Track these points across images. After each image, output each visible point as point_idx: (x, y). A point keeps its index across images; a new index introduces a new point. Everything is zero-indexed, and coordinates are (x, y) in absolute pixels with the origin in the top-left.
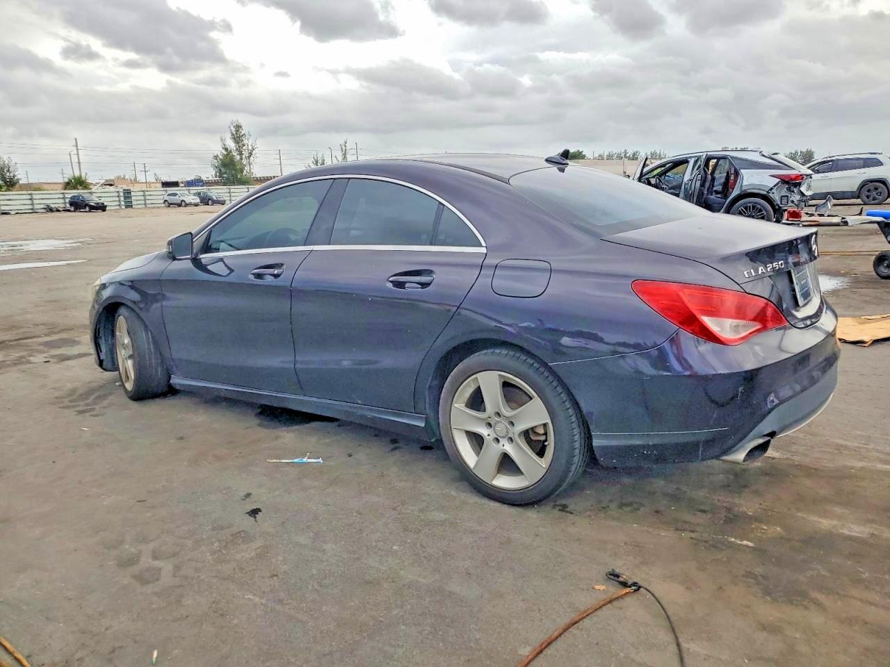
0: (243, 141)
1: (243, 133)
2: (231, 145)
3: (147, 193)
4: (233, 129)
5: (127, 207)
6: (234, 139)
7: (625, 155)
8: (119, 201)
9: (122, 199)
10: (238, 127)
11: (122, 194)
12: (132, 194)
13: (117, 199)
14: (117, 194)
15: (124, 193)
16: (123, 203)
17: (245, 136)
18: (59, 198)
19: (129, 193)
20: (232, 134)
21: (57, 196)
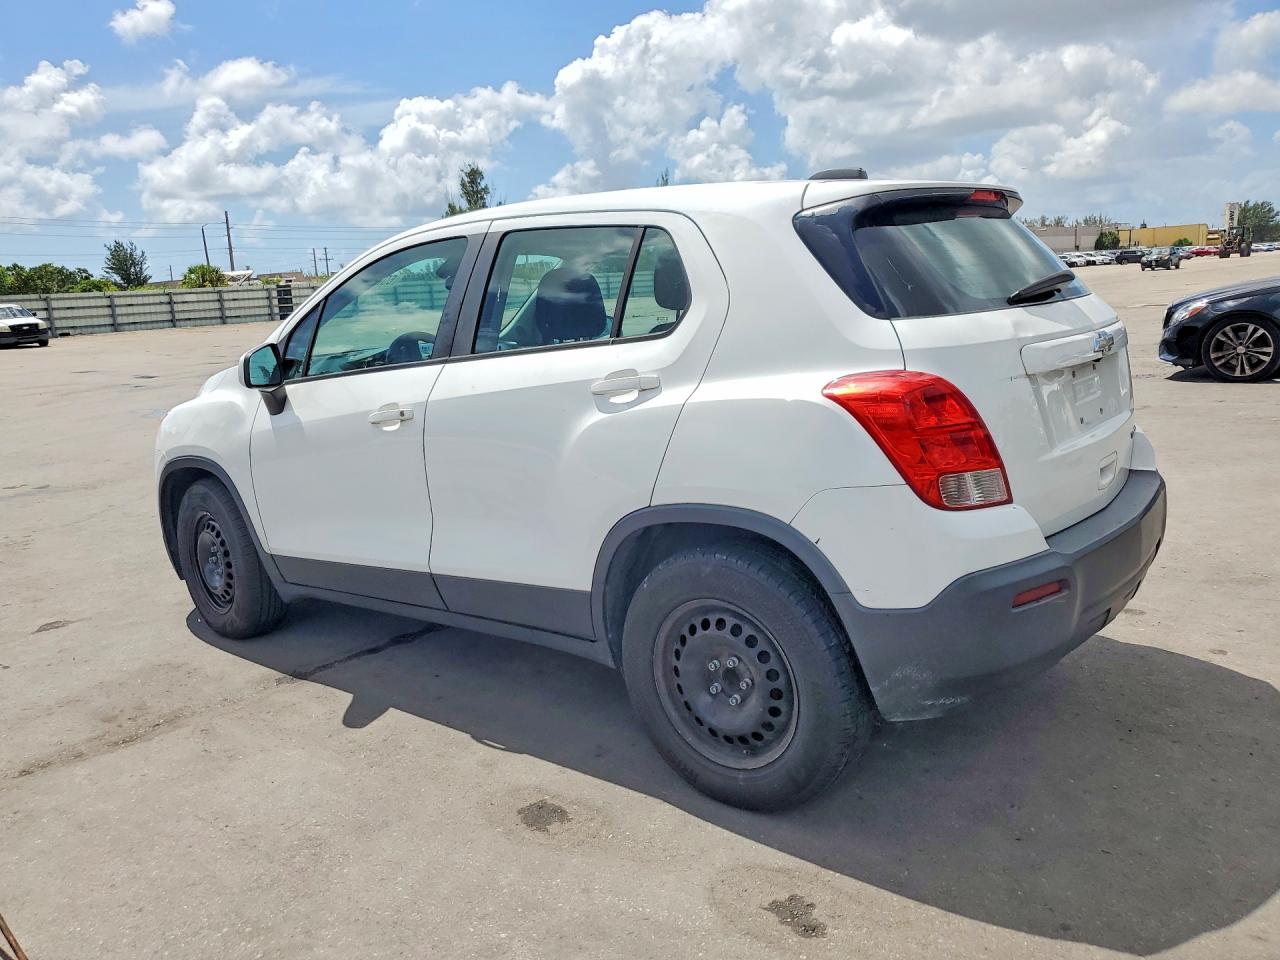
0: (482, 198)
1: (483, 185)
4: (466, 179)
5: (283, 316)
6: (467, 193)
7: (1043, 224)
8: (269, 306)
9: (275, 302)
10: (475, 176)
11: (274, 294)
12: (294, 293)
13: (265, 302)
14: (264, 294)
15: (278, 291)
16: (276, 310)
17: (486, 190)
18: (162, 303)
19: (288, 292)
20: (463, 185)
21: (157, 299)
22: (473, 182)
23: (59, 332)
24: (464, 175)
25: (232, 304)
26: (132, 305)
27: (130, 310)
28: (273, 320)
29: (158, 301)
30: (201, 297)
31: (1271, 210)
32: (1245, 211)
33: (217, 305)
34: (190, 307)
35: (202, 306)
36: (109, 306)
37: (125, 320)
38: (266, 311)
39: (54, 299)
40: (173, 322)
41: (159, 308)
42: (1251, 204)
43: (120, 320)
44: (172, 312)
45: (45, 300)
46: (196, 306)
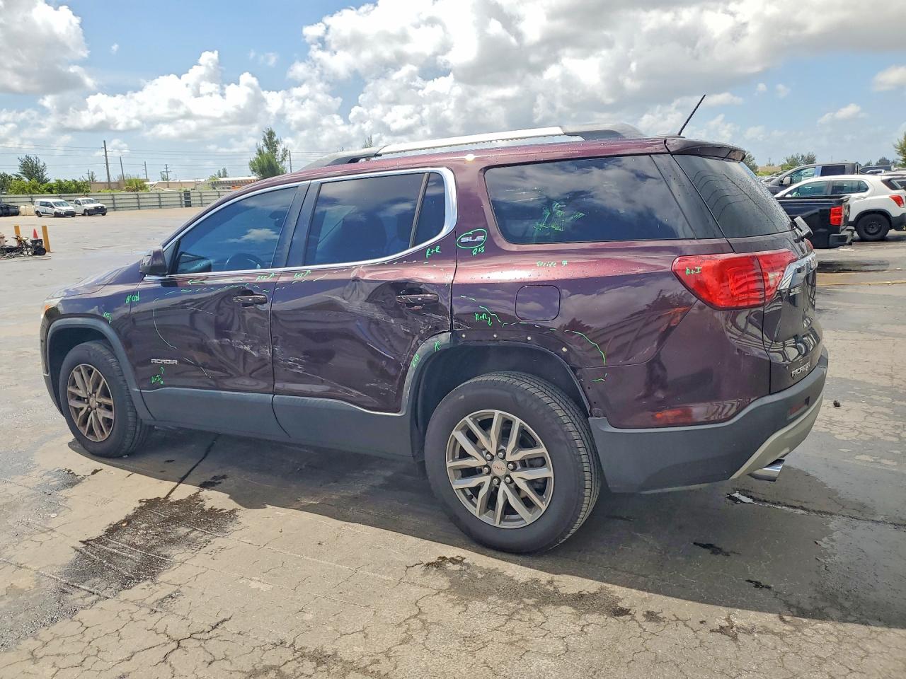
0: (275, 146)
2: (266, 150)
3: (203, 194)
4: (267, 137)
5: (187, 206)
6: (267, 144)
9: (183, 199)
10: (271, 134)
11: (183, 195)
12: (191, 195)
13: (179, 199)
14: (179, 195)
16: (184, 203)
17: (277, 142)
19: (189, 194)
20: (265, 140)
22: (270, 138)
24: (265, 134)
25: (164, 200)
28: (182, 207)
33: (158, 200)
35: (151, 200)
37: (119, 206)
38: (179, 203)
40: (139, 207)
43: (117, 206)
46: (149, 200)
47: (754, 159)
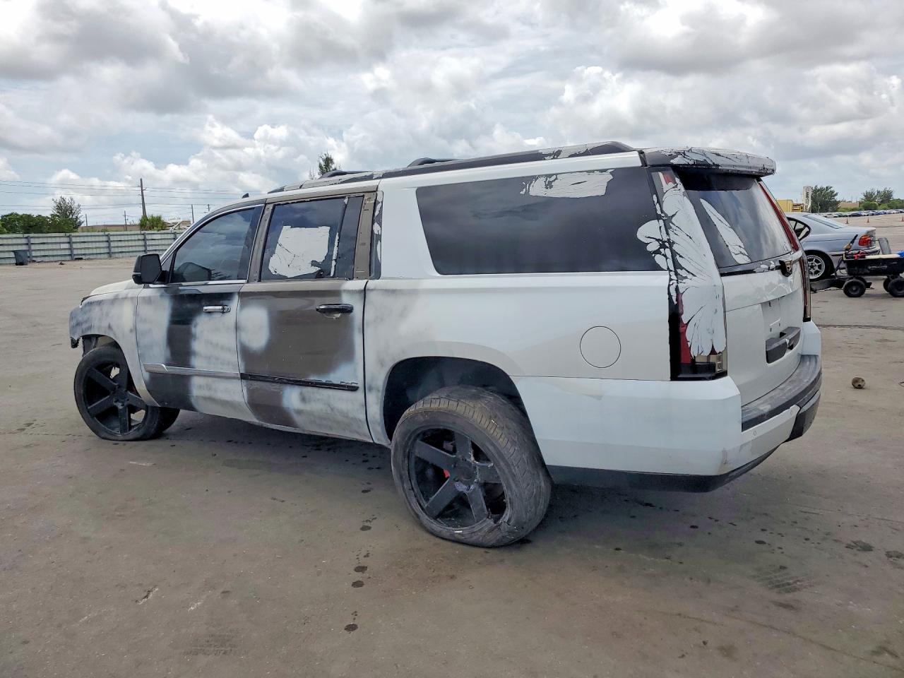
10: (327, 161)
18: (139, 240)
20: (320, 167)
21: (136, 237)
22: (327, 166)
23: (76, 257)
24: (321, 160)
26: (121, 241)
27: (120, 244)
29: (137, 239)
30: (163, 236)
31: (832, 192)
32: (816, 191)
34: (157, 242)
36: (107, 241)
37: (116, 250)
39: (74, 236)
41: (137, 243)
42: (819, 187)
44: (145, 246)
45: (68, 237)
46: (160, 242)
47: (836, 194)
